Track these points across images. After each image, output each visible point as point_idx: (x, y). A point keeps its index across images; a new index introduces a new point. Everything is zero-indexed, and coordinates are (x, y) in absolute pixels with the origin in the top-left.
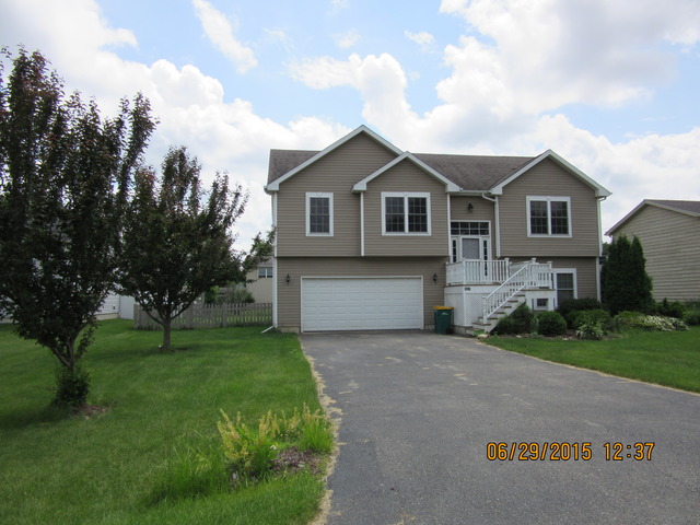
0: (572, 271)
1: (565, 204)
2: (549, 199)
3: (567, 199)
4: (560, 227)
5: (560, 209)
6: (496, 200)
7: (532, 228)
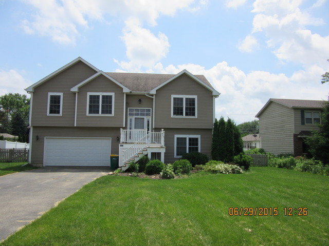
0: (198, 136)
1: (194, 99)
2: (184, 97)
3: (195, 97)
4: (191, 111)
5: (191, 102)
6: (154, 97)
7: (174, 112)
